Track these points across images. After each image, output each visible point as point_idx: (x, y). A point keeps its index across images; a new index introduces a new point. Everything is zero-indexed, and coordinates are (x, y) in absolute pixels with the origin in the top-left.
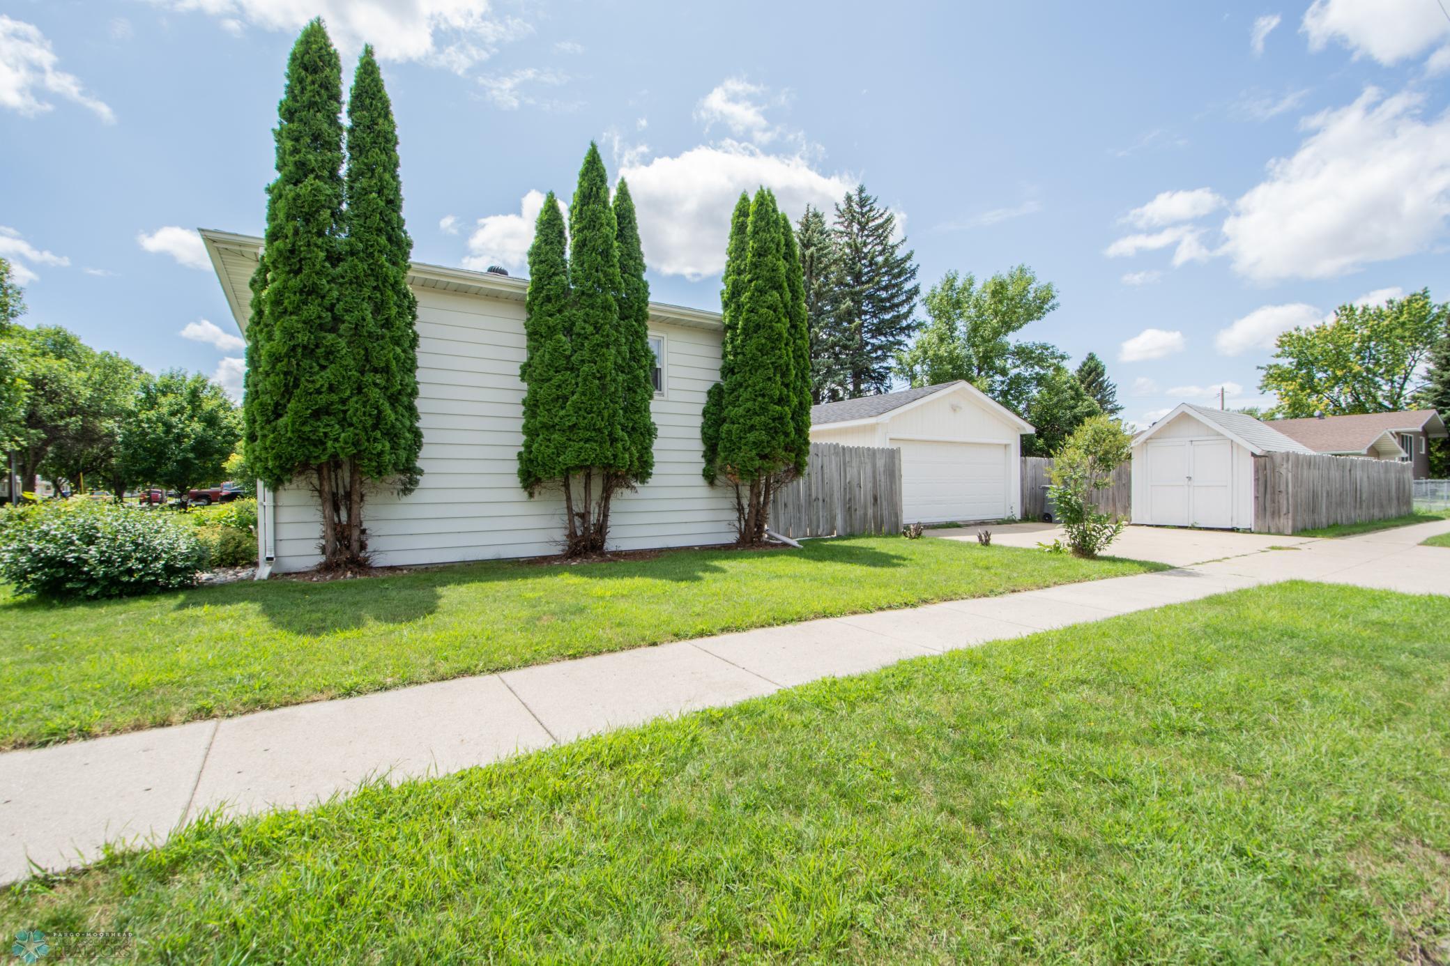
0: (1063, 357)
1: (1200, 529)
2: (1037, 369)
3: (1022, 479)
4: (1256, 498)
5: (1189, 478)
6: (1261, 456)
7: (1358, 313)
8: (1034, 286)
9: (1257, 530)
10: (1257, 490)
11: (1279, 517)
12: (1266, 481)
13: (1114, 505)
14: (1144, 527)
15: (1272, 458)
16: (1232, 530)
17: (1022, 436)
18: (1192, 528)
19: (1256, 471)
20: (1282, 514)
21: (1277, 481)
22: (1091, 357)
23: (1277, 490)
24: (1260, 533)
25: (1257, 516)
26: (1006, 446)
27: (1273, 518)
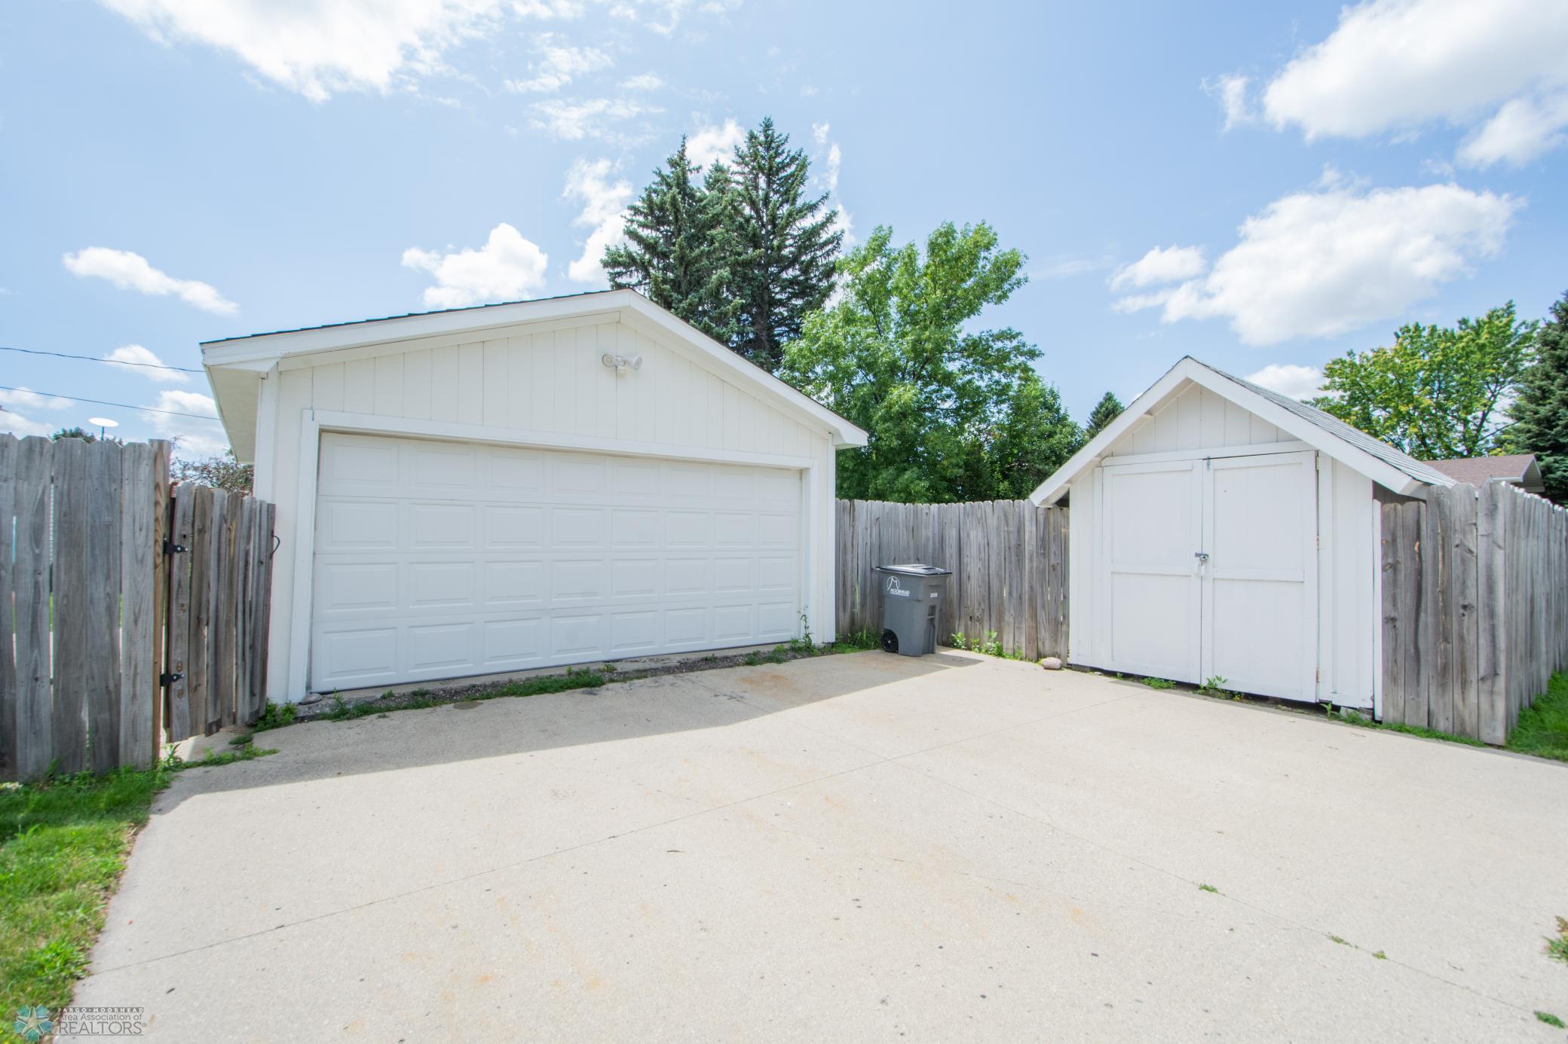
0: (1032, 354)
1: (1231, 695)
2: (996, 375)
3: (842, 550)
4: (1390, 621)
5: (1203, 557)
6: (1403, 499)
7: (1425, 333)
8: (994, 252)
9: (1392, 715)
10: (1391, 595)
11: (1464, 684)
12: (1420, 573)
13: (1034, 615)
14: (1096, 677)
15: (1439, 504)
16: (1318, 708)
17: (840, 453)
18: (1210, 691)
19: (1390, 543)
20: (1473, 677)
21: (1457, 571)
22: (1109, 398)
23: (1457, 600)
24: (1400, 728)
25: (1391, 676)
26: (802, 472)
27: (1443, 686)
